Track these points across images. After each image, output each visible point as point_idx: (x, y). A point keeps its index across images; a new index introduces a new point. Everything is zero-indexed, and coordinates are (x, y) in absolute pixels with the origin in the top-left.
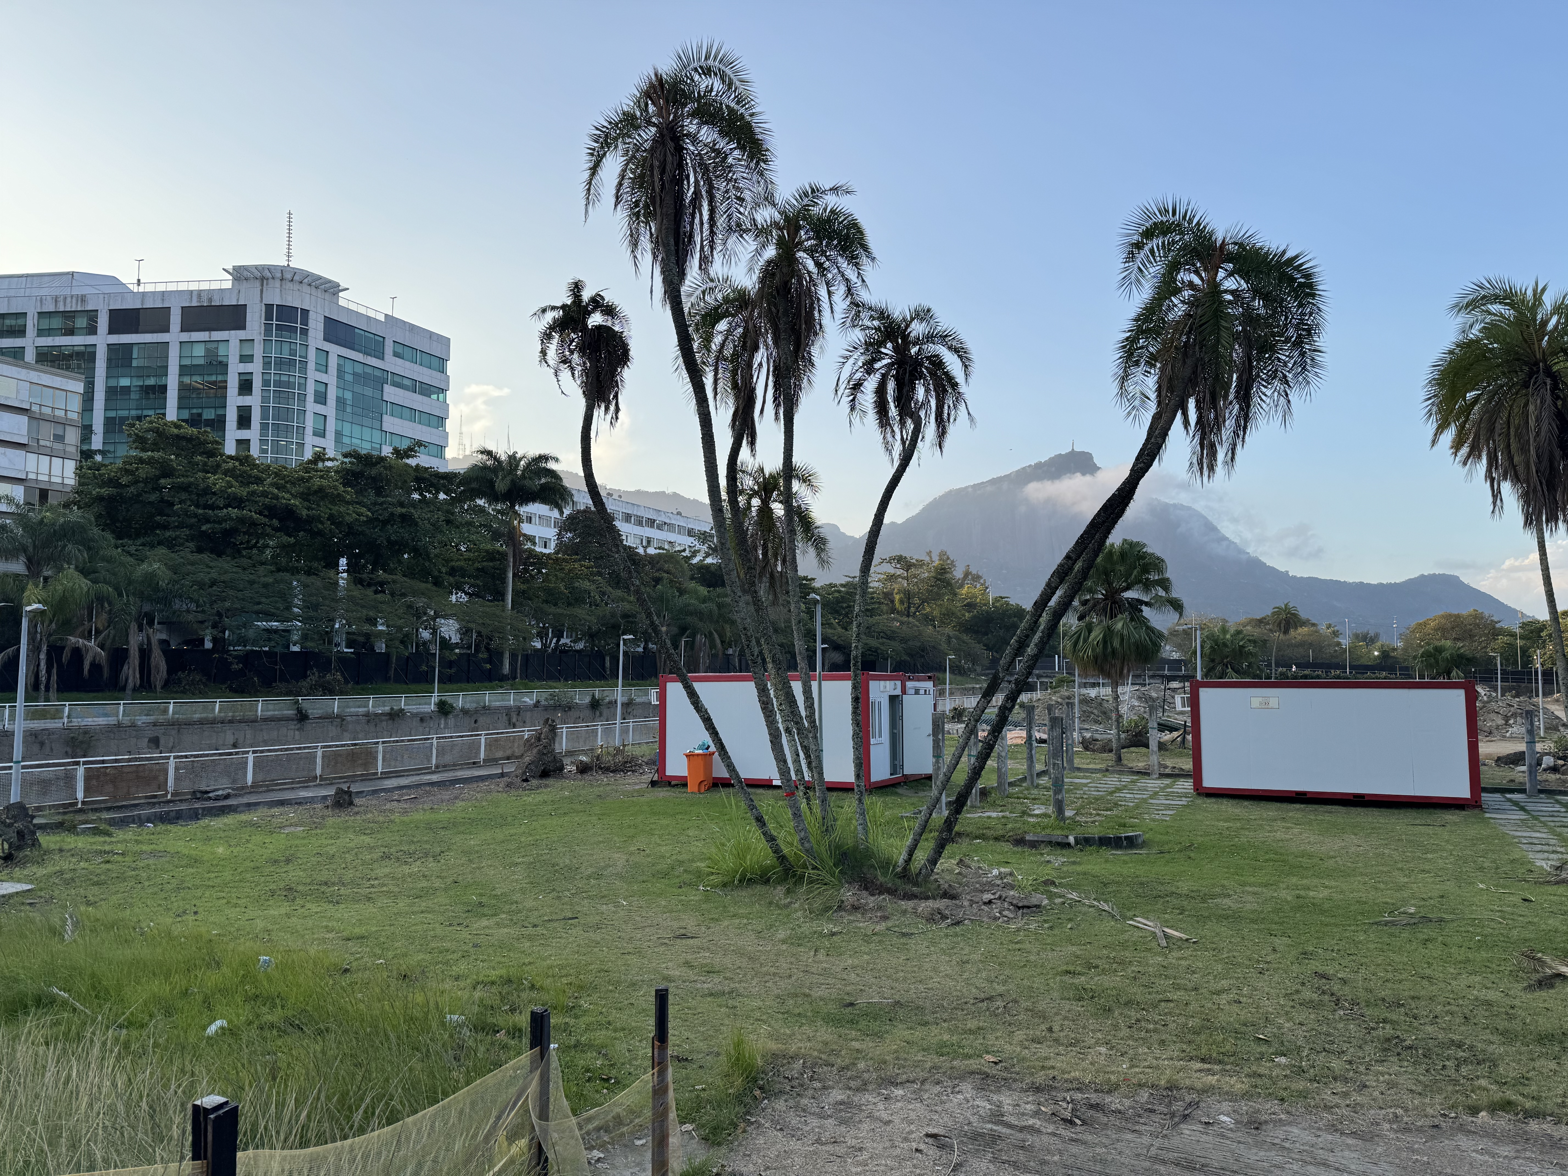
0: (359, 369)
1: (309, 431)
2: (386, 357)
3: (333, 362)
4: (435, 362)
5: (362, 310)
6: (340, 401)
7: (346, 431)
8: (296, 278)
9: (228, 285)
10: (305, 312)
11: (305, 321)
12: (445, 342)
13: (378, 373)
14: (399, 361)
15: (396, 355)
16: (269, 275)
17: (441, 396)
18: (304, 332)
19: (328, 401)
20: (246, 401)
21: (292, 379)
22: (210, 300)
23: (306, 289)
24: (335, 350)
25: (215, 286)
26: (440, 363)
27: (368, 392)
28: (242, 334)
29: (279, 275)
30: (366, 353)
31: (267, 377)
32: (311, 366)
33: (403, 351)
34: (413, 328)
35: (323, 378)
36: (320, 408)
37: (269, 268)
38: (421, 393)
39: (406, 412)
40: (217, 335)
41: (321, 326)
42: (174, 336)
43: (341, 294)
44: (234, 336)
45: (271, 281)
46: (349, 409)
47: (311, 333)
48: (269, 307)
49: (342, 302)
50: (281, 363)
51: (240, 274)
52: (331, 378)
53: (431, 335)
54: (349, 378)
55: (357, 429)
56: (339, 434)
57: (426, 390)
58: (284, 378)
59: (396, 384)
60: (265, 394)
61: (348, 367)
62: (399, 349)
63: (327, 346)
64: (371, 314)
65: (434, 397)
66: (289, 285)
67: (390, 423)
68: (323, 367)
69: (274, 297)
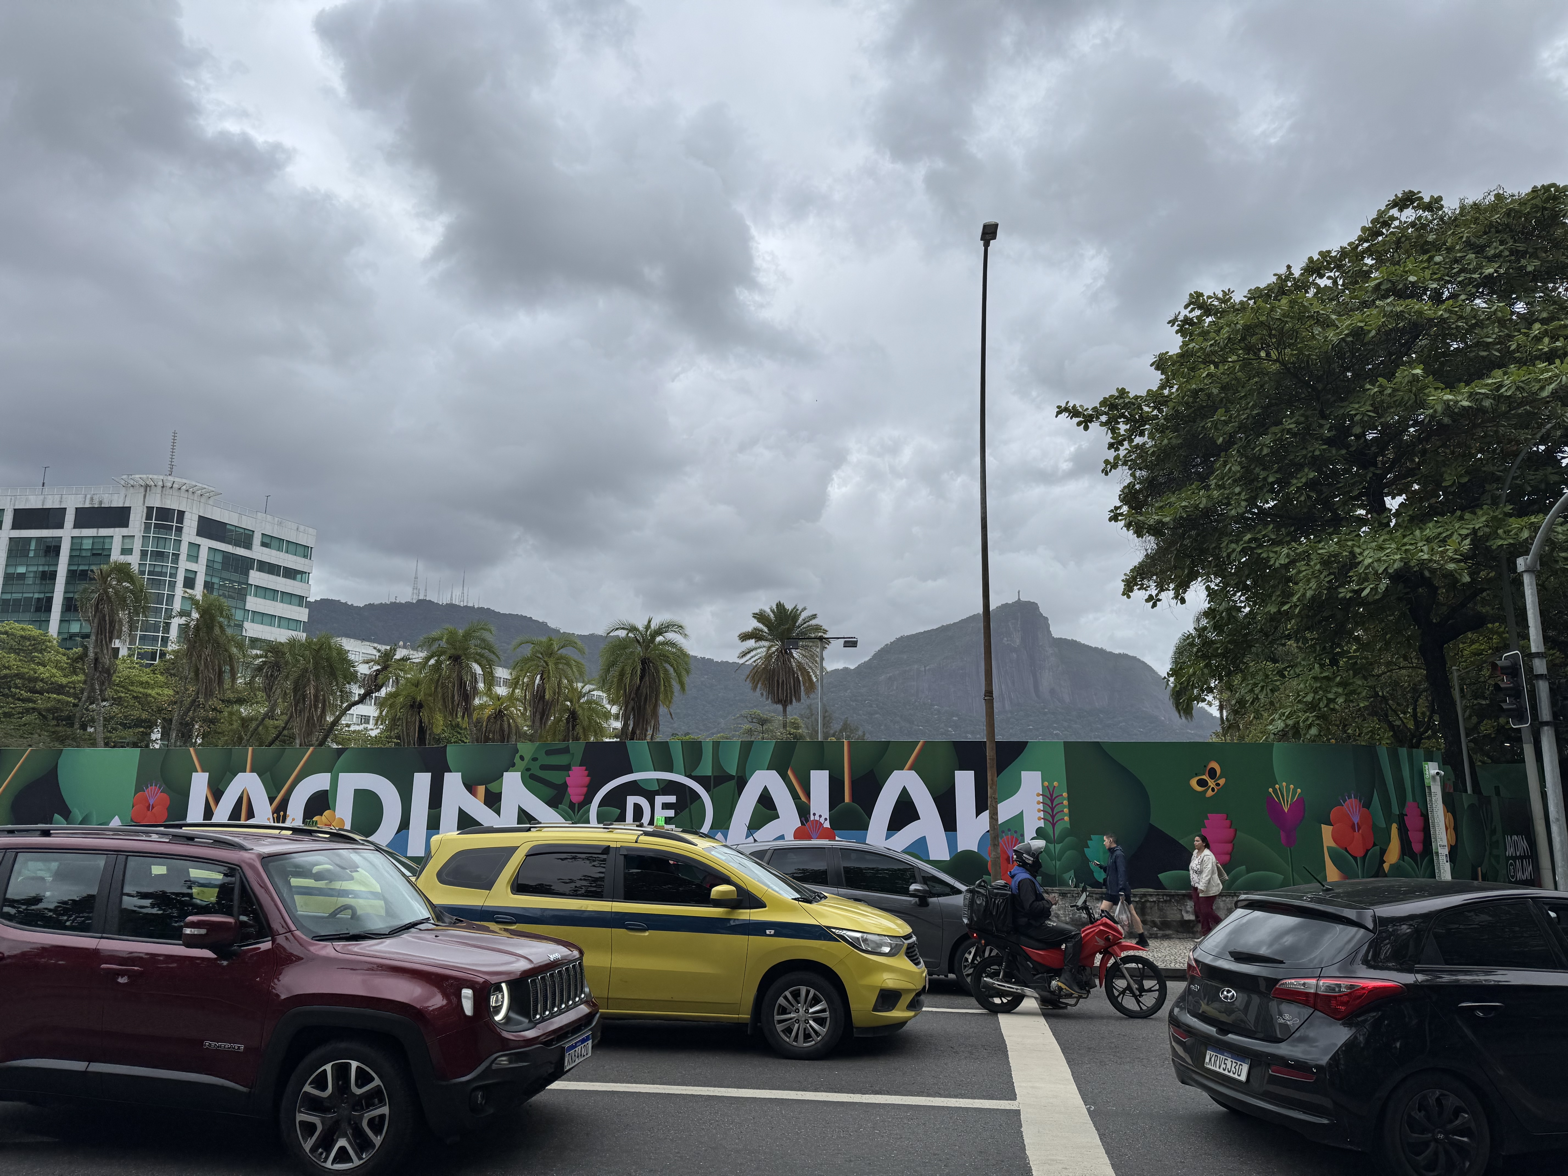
0: (227, 558)
2: (254, 547)
3: (204, 553)
4: (301, 549)
6: (208, 585)
8: (176, 485)
10: (181, 514)
11: (180, 520)
13: (245, 561)
14: (266, 551)
15: (264, 544)
16: (152, 483)
18: (179, 530)
19: (197, 585)
21: (164, 569)
22: (101, 502)
23: (183, 494)
24: (206, 544)
26: (305, 550)
27: (235, 576)
28: (124, 531)
29: (160, 483)
30: (237, 544)
32: (183, 557)
33: (270, 542)
35: (193, 566)
36: (188, 592)
38: (285, 577)
39: (269, 593)
40: (104, 532)
41: (195, 524)
42: (67, 533)
44: (117, 533)
45: (153, 488)
47: (185, 530)
48: (150, 509)
50: (155, 555)
52: (200, 568)
54: (218, 566)
57: (290, 573)
58: (158, 569)
59: (261, 570)
61: (218, 558)
62: (267, 540)
63: (199, 540)
65: (298, 579)
66: (169, 491)
67: (256, 602)
68: (193, 557)
69: (156, 502)
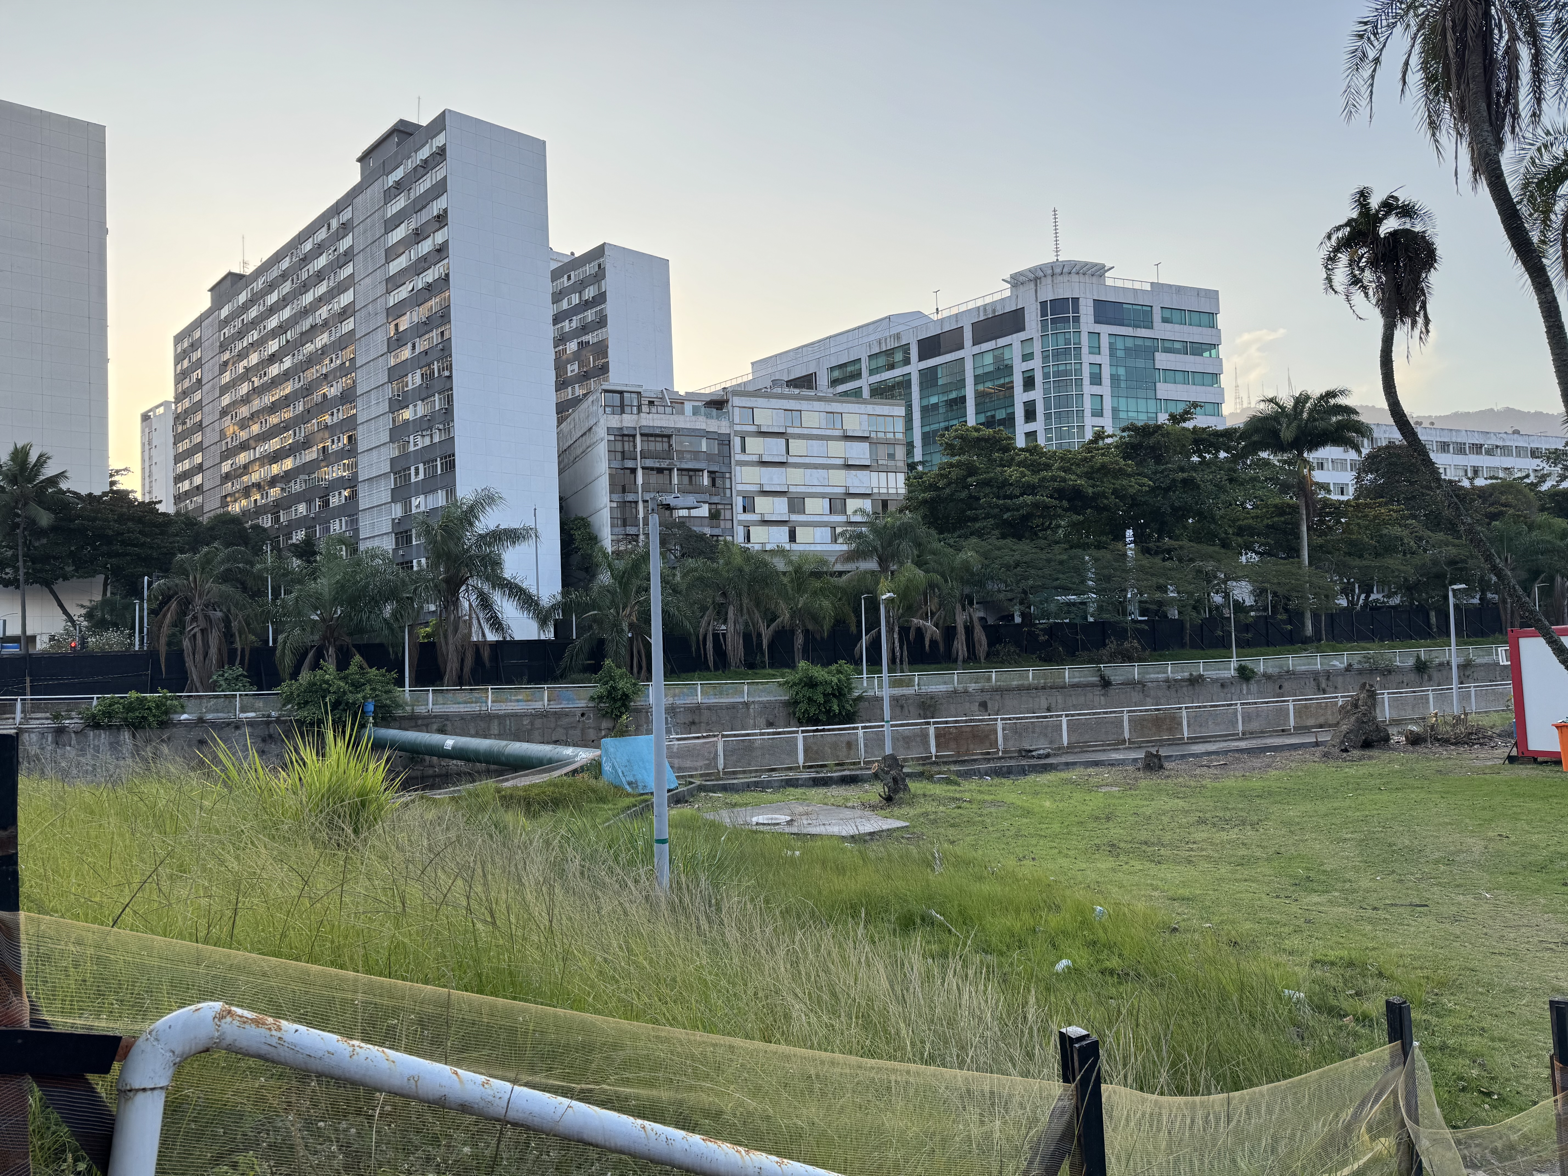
0: (1130, 343)
1: (1088, 413)
2: (1155, 324)
3: (1105, 341)
4: (1205, 318)
5: (1129, 285)
6: (1114, 378)
7: (1123, 407)
8: (1066, 270)
9: (1008, 293)
10: (1076, 300)
11: (1076, 309)
12: (1213, 295)
13: (1148, 343)
14: (1168, 326)
15: (1165, 320)
16: (1041, 274)
17: (1213, 352)
18: (1077, 319)
19: (1103, 380)
20: (1031, 395)
21: (1068, 367)
22: (994, 311)
23: (1075, 278)
24: (1105, 330)
25: (997, 297)
26: (1209, 319)
27: (1141, 363)
28: (1022, 336)
29: (1049, 272)
30: (1136, 326)
31: (1046, 370)
32: (1085, 350)
33: (1172, 315)
34: (1179, 289)
35: (1097, 359)
36: (1096, 390)
37: (1041, 268)
38: (1193, 354)
39: (1179, 376)
40: (1003, 341)
41: (1091, 310)
42: (968, 351)
43: (1107, 274)
44: (1017, 339)
45: (1043, 279)
46: (1123, 385)
47: (1082, 320)
48: (1043, 304)
49: (1109, 282)
50: (1057, 354)
51: (1016, 281)
52: (1104, 359)
53: (1198, 292)
54: (1120, 354)
55: (1132, 402)
56: (1115, 411)
57: (1197, 349)
58: (1062, 368)
59: (1167, 350)
60: (1046, 386)
61: (1120, 344)
62: (1167, 314)
63: (1098, 328)
64: (1137, 286)
65: (1206, 354)
66: (1060, 279)
67: (1165, 390)
68: (1096, 350)
69: (1048, 294)
